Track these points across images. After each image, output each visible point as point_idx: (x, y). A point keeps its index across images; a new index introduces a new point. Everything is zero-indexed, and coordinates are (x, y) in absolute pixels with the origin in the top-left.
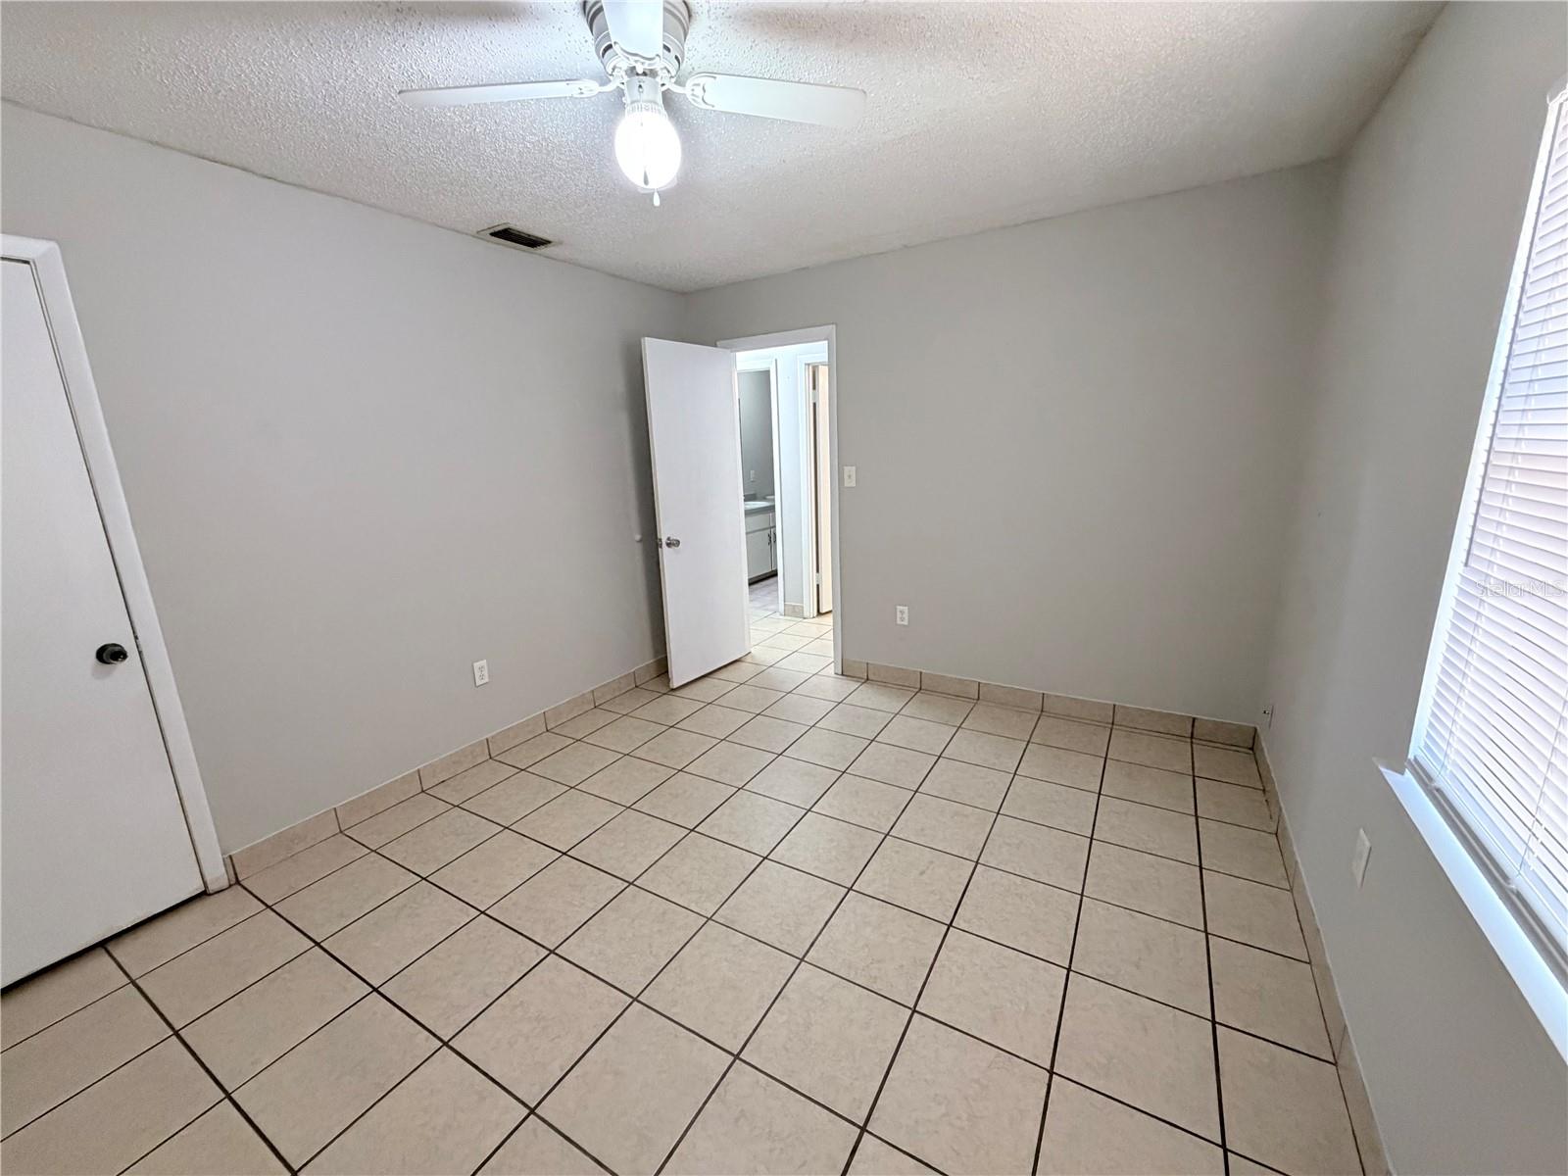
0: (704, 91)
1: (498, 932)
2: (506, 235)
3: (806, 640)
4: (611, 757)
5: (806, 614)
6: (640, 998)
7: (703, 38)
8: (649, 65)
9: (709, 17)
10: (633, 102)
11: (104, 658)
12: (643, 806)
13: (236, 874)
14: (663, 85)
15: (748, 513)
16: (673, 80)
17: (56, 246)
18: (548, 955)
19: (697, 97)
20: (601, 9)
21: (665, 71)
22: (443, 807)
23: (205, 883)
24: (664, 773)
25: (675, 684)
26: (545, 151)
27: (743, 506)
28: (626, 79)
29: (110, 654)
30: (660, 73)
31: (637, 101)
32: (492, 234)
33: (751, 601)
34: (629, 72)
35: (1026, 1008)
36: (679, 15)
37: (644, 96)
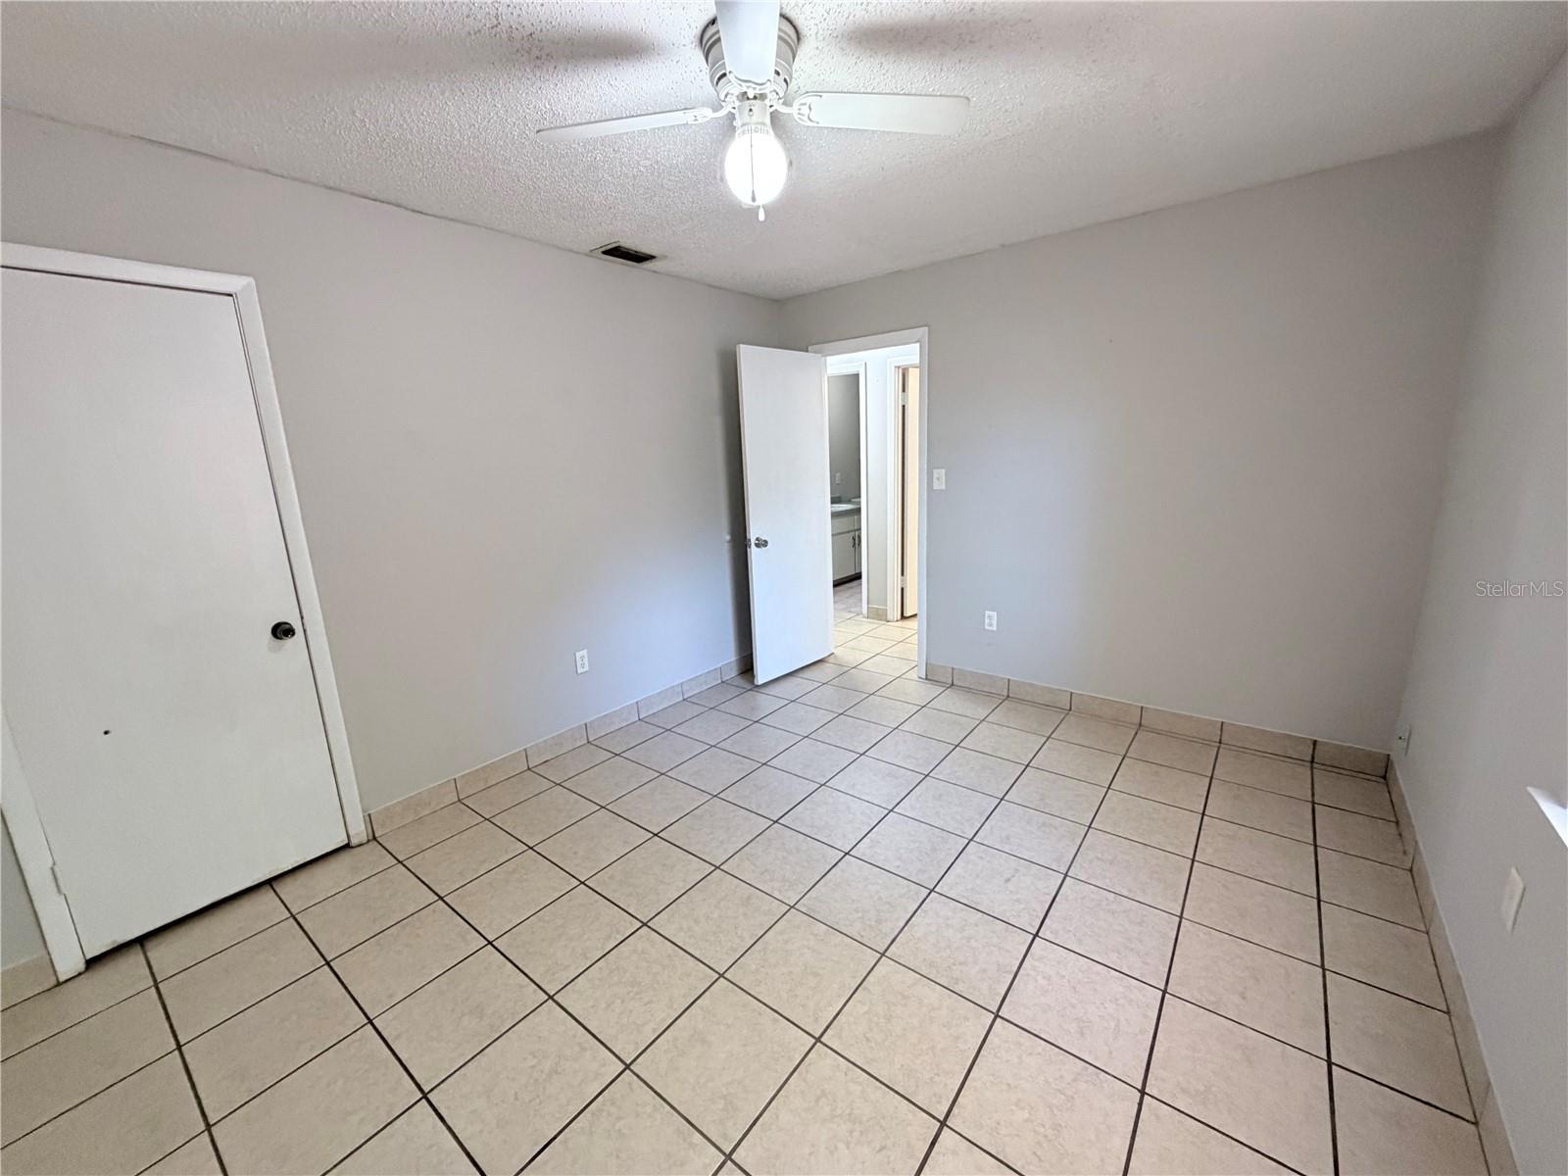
0: (810, 109)
1: (596, 902)
2: (617, 252)
3: (891, 643)
4: (699, 748)
5: (890, 617)
6: (725, 975)
7: (811, 58)
8: (760, 90)
9: (817, 38)
10: (743, 125)
11: (278, 634)
12: (729, 795)
13: (373, 830)
14: (771, 106)
15: (835, 515)
16: (781, 101)
17: (253, 281)
18: (640, 928)
19: (803, 115)
20: (719, 40)
21: (774, 93)
22: (546, 784)
23: (348, 837)
24: (748, 766)
25: (760, 680)
26: (656, 174)
27: (828, 508)
28: (737, 104)
29: (282, 631)
30: (769, 96)
31: (748, 124)
32: (605, 253)
33: (835, 602)
34: (740, 97)
35: (1116, 1026)
36: (789, 41)
37: (754, 119)
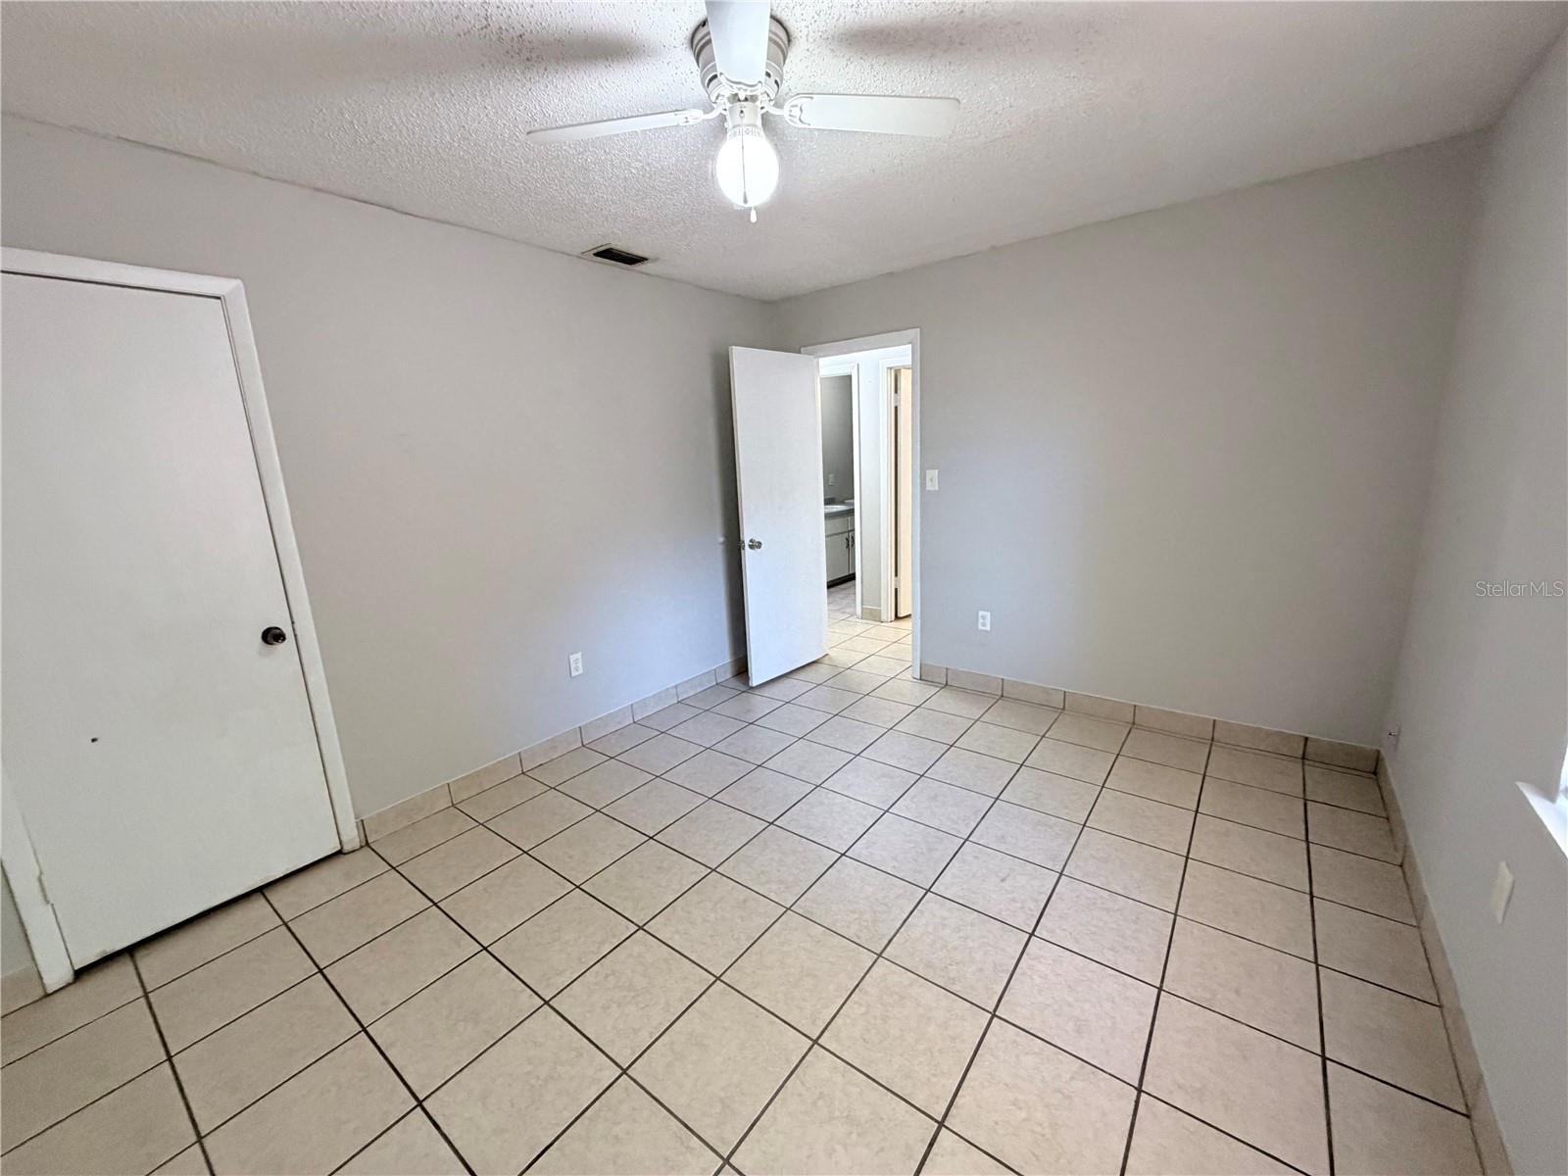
0: (801, 111)
1: (591, 906)
2: (609, 254)
3: (885, 644)
4: (693, 750)
5: (884, 618)
6: (722, 978)
7: (801, 60)
8: (751, 91)
9: (807, 41)
10: (734, 127)
11: (269, 639)
12: (724, 797)
13: (366, 836)
14: (762, 108)
15: (828, 516)
16: (772, 103)
17: (242, 285)
18: (637, 930)
19: (795, 117)
20: (709, 42)
21: (765, 95)
22: (541, 788)
23: (341, 843)
24: (744, 767)
25: (755, 681)
26: (648, 175)
27: (823, 509)
28: (728, 106)
29: (272, 636)
30: (760, 97)
31: (740, 126)
32: (597, 254)
33: (829, 603)
34: (731, 99)
35: (1113, 1024)
36: (780, 42)
37: (745, 121)
